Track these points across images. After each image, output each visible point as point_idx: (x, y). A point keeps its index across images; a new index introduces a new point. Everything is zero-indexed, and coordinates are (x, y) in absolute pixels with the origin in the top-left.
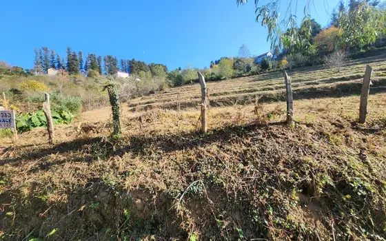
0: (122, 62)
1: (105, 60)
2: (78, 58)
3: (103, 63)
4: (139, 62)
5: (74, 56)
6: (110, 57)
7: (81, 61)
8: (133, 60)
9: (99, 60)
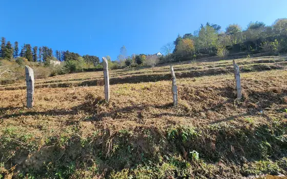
0: (57, 52)
1: (40, 50)
2: (13, 46)
3: (38, 52)
4: (73, 53)
5: (9, 44)
6: (45, 48)
7: (17, 49)
8: (67, 51)
9: (35, 50)
